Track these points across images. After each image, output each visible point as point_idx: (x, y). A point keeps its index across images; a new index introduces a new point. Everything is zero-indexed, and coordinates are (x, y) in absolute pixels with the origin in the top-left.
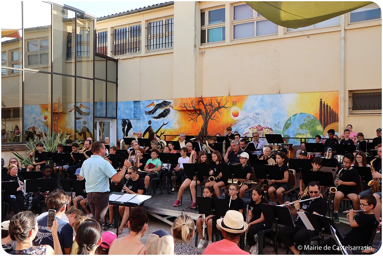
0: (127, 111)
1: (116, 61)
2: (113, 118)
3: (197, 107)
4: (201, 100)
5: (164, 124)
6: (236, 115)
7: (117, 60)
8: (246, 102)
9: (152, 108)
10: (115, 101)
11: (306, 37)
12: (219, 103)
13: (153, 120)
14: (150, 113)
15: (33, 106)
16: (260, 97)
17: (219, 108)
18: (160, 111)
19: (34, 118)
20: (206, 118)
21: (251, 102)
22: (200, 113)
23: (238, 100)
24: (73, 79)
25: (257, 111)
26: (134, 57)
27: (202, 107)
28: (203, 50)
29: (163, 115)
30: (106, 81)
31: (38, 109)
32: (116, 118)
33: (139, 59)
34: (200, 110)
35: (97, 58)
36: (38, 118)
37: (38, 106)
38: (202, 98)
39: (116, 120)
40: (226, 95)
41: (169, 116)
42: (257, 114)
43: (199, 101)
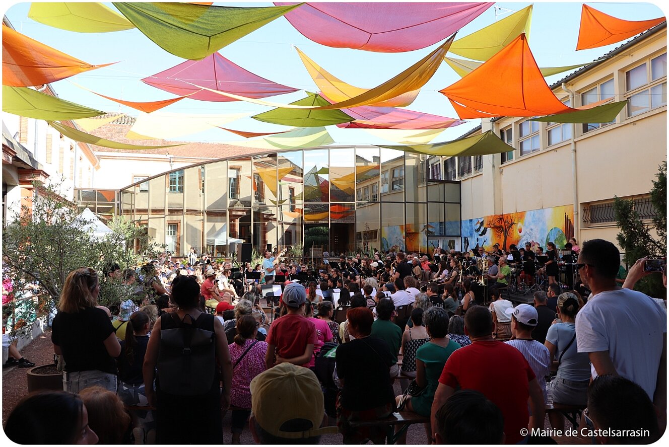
0: (466, 229)
1: (459, 183)
2: (458, 236)
3: (497, 224)
4: (501, 218)
5: (485, 241)
6: (520, 232)
7: (460, 181)
8: (525, 218)
9: (479, 225)
10: (460, 220)
11: (553, 152)
12: (512, 220)
13: (479, 237)
14: (478, 230)
15: (395, 227)
16: (532, 212)
17: (512, 224)
18: (482, 229)
19: (396, 238)
20: (505, 234)
21: (528, 218)
22: (502, 231)
23: (521, 215)
24: (404, 204)
25: (532, 227)
26: (468, 179)
27: (503, 224)
28: (502, 169)
29: (484, 233)
30: (445, 203)
31: (398, 230)
32: (461, 236)
33: (471, 179)
34: (502, 228)
35: (430, 183)
36: (399, 238)
37: (398, 227)
38: (502, 215)
39: (460, 238)
40: (514, 212)
41: (487, 232)
42: (532, 230)
43: (501, 219)
